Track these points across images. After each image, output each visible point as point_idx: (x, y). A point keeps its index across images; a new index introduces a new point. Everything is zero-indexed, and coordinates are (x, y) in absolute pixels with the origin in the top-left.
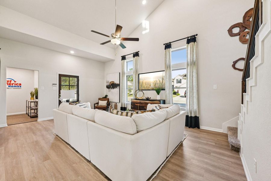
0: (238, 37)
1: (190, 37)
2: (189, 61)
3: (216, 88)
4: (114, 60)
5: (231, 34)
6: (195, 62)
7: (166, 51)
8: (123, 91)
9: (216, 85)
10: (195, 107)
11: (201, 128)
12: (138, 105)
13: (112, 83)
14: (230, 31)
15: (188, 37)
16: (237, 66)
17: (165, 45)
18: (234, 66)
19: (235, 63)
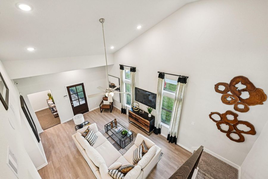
0: (221, 95)
1: (181, 76)
2: (177, 96)
3: (193, 125)
4: (113, 65)
5: (217, 90)
6: (182, 99)
7: (159, 80)
8: (123, 97)
9: (194, 123)
10: (176, 130)
11: (178, 144)
12: (134, 116)
13: (113, 85)
14: (217, 87)
15: (180, 76)
16: (213, 116)
17: (159, 73)
18: (210, 116)
19: (212, 113)
